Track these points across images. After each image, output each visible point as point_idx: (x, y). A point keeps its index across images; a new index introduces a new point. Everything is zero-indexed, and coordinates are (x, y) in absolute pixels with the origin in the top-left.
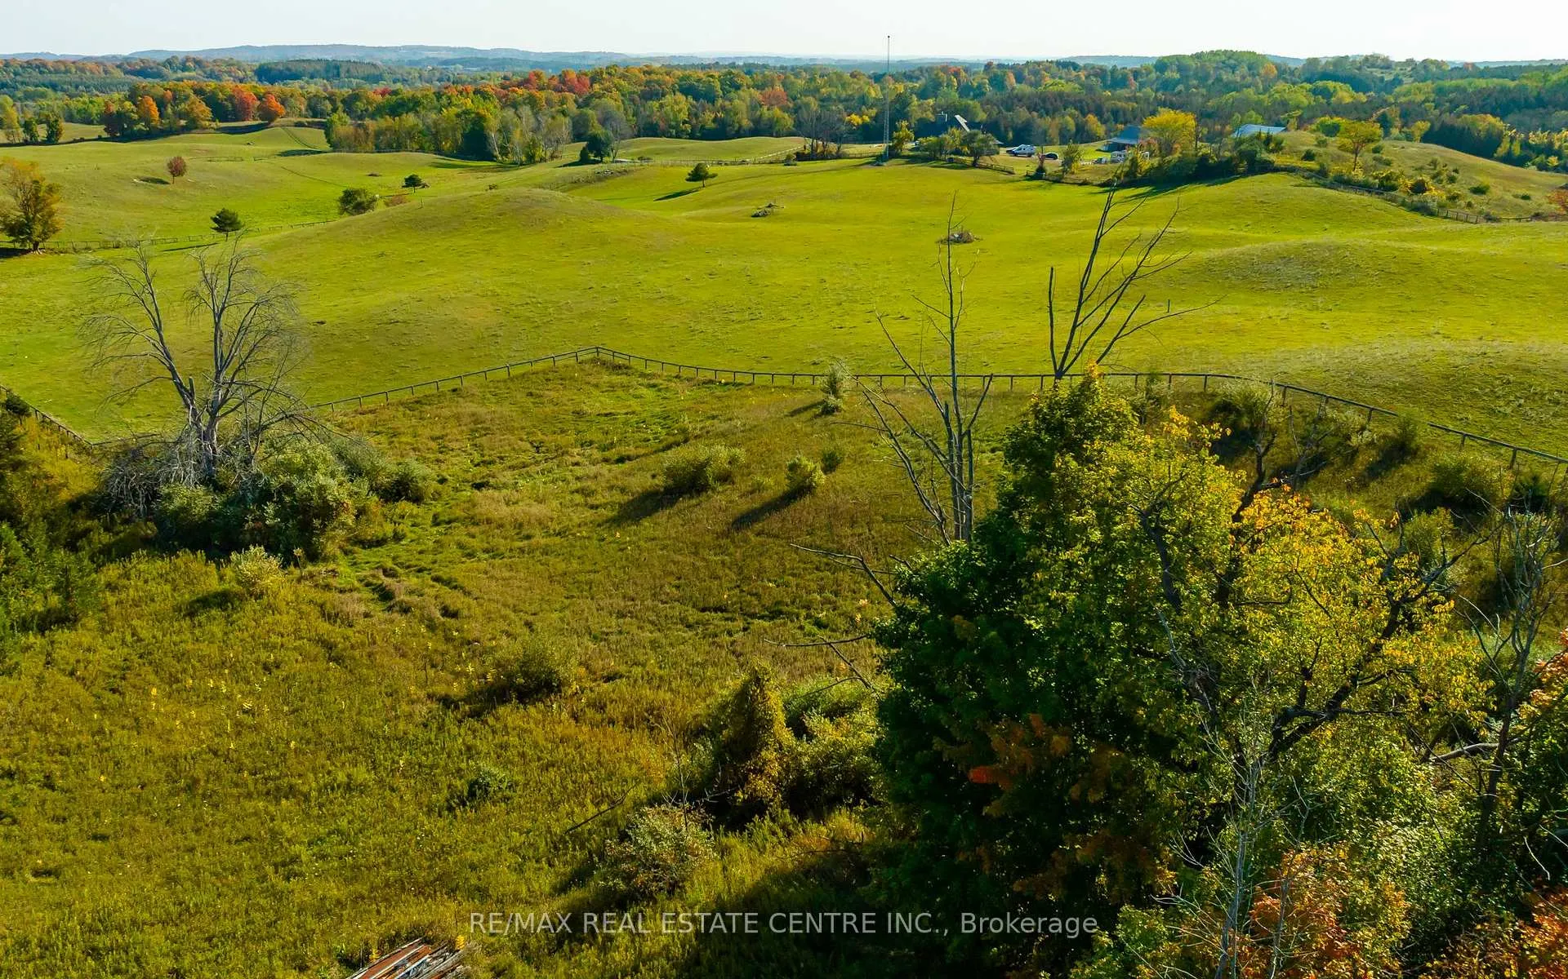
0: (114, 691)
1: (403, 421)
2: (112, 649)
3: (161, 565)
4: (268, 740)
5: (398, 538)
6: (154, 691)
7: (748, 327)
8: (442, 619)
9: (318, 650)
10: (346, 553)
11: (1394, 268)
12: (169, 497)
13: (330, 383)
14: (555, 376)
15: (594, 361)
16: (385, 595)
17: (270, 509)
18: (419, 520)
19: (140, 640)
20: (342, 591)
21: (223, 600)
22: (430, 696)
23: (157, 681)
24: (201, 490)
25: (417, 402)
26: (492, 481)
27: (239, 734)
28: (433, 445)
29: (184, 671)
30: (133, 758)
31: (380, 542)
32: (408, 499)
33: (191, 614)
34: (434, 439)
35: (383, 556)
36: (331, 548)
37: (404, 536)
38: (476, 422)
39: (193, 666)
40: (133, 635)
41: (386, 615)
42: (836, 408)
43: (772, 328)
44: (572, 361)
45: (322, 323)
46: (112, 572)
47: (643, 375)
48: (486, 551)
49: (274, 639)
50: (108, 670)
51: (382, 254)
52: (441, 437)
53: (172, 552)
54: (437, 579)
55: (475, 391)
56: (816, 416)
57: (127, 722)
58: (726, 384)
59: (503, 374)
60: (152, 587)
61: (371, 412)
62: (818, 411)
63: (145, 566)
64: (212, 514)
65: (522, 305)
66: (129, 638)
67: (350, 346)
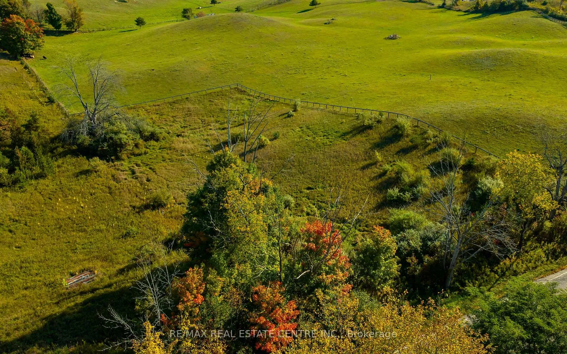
0: (50, 198)
1: (166, 110)
2: (53, 186)
3: (74, 160)
4: (84, 216)
5: (146, 153)
6: (60, 200)
7: (292, 77)
8: (146, 182)
9: (107, 190)
10: (129, 158)
11: (524, 63)
12: (78, 139)
13: (150, 93)
14: (221, 95)
15: (235, 88)
16: (133, 172)
17: (106, 144)
18: (155, 147)
19: (61, 184)
20: (121, 171)
21: (86, 172)
22: (130, 206)
23: (62, 197)
24: (87, 137)
25: (174, 102)
26: (183, 134)
27: (78, 213)
28: (172, 119)
29: (70, 194)
30: (48, 218)
31: (140, 155)
32: (154, 140)
33: (77, 176)
34: (173, 117)
35: (138, 160)
36: (124, 156)
37: (148, 153)
38: (188, 111)
39: (72, 193)
40: (60, 182)
41: (131, 179)
42: (292, 116)
43: (300, 77)
44: (228, 88)
45: (153, 70)
46: (60, 161)
47: (249, 95)
48: (169, 159)
49: (96, 186)
50: (50, 192)
51: (185, 40)
52: (175, 117)
53: (77, 156)
54: (150, 168)
55: (193, 99)
56: (285, 118)
57: (50, 208)
58: (272, 101)
59: (204, 93)
60: (69, 167)
61: (158, 105)
62: (287, 115)
63: (70, 160)
64: (89, 145)
65: (221, 65)
66: (58, 183)
67: (159, 79)
